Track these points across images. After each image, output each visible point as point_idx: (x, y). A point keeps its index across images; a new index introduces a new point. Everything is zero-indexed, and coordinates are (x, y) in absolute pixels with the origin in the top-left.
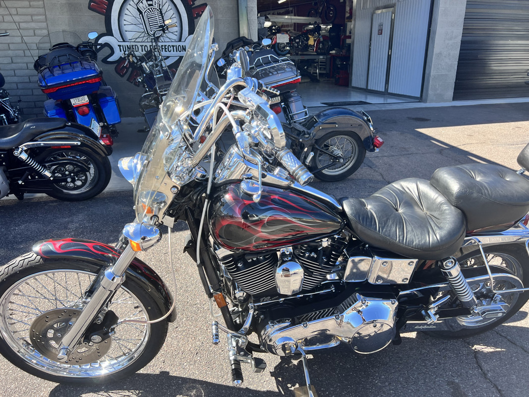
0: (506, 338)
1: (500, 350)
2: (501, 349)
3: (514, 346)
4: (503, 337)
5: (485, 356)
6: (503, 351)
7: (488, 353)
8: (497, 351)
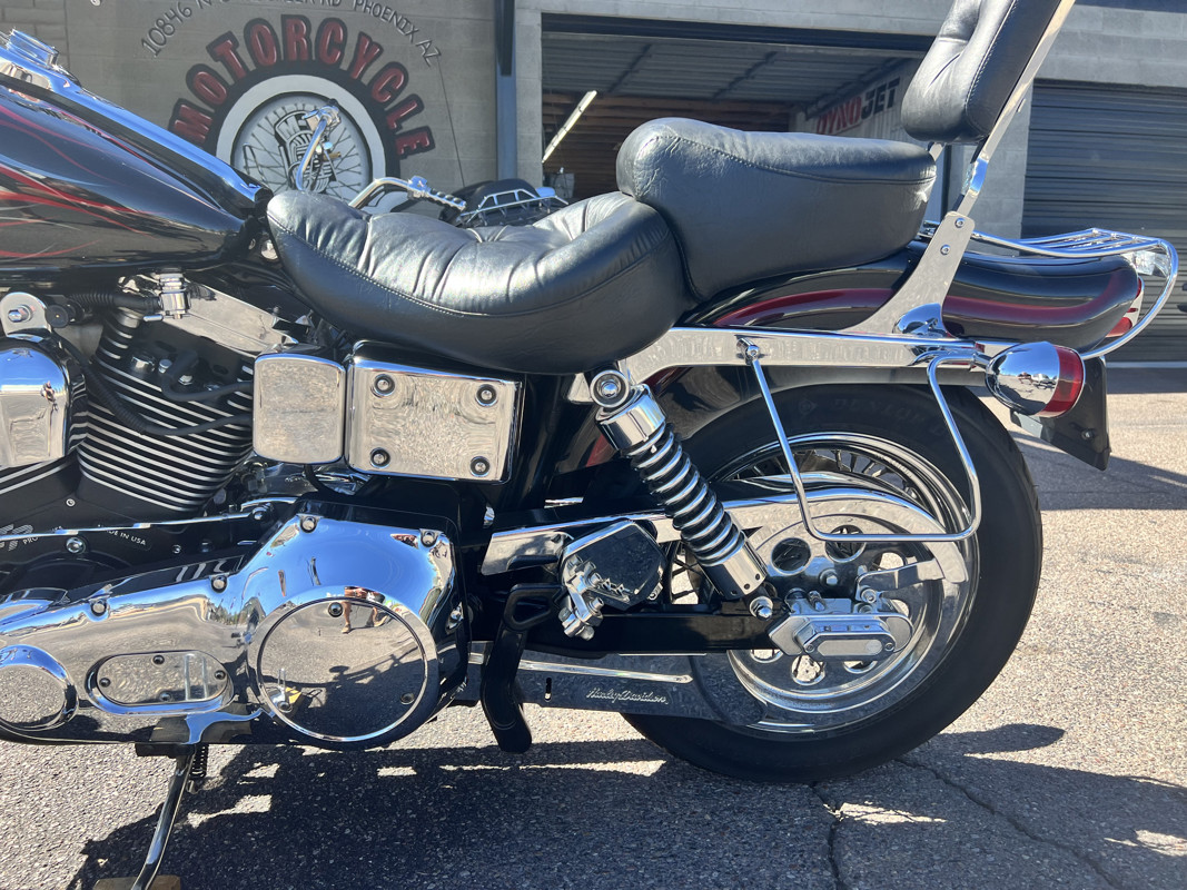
0: (963, 789)
1: (928, 819)
2: (933, 818)
3: (981, 811)
4: (954, 786)
5: (867, 835)
6: (939, 824)
7: (880, 825)
8: (915, 824)
